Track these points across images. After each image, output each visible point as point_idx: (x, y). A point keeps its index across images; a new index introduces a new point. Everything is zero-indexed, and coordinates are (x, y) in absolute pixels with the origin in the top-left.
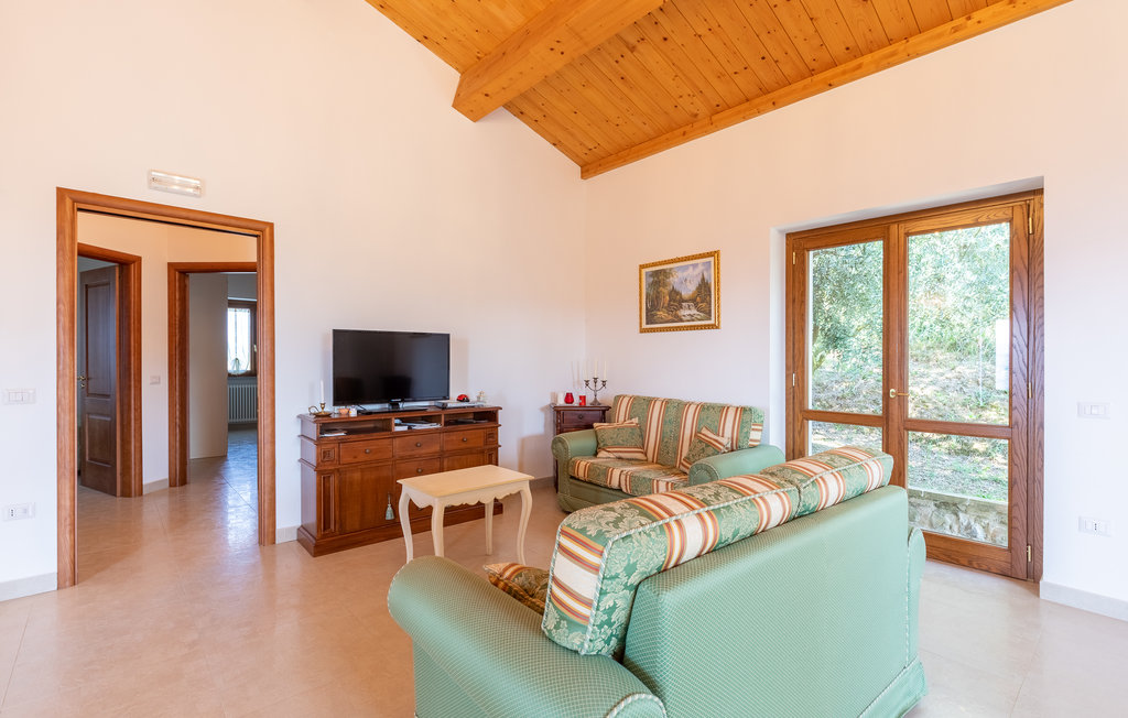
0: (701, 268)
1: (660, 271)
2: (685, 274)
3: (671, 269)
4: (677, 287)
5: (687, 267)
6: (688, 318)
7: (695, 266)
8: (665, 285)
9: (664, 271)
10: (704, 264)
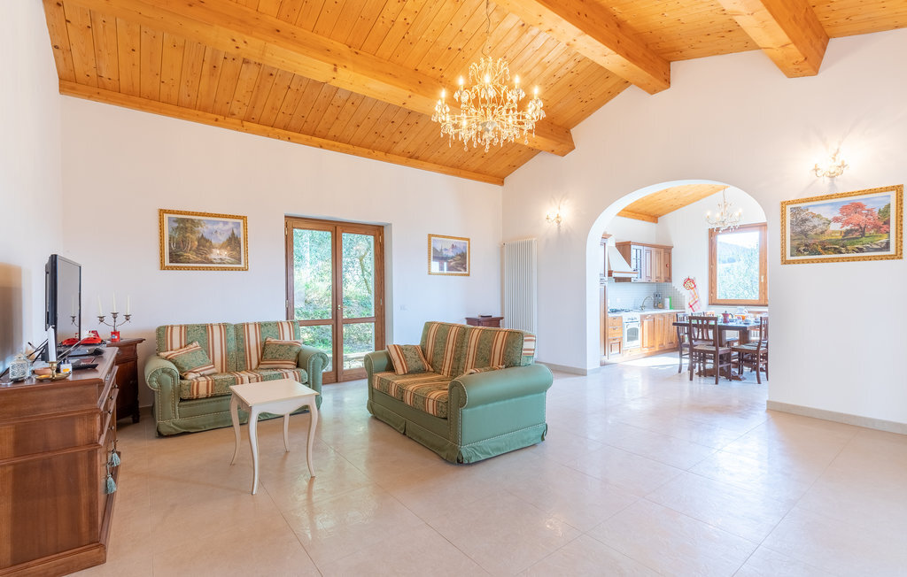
0: (230, 226)
1: (188, 220)
2: (215, 227)
3: (199, 220)
4: (207, 236)
5: (218, 222)
6: (219, 261)
7: (225, 223)
8: (192, 232)
9: (192, 220)
10: (234, 223)
